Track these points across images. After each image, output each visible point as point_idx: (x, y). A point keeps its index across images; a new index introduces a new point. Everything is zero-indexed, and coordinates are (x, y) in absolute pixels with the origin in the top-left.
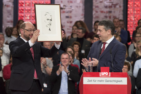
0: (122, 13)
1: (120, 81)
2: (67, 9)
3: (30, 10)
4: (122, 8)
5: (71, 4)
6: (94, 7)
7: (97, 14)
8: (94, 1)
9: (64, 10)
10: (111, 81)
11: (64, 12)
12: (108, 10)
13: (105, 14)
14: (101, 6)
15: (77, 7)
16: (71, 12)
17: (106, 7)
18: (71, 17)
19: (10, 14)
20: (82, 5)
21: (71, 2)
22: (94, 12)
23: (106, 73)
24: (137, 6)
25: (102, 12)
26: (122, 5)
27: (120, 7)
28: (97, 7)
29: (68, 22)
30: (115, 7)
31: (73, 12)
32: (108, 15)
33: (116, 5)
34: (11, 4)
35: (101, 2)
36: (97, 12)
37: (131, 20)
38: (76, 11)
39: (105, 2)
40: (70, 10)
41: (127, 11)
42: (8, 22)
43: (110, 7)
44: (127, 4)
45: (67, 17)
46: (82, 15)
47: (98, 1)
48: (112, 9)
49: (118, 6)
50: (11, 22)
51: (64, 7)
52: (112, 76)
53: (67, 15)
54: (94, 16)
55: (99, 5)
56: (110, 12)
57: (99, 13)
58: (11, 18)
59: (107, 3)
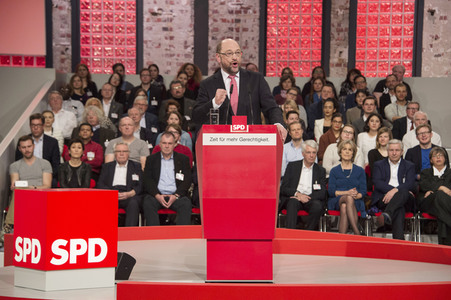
0: (257, 22)
1: (264, 140)
2: (164, 16)
3: (100, 16)
4: (258, 14)
5: (171, 7)
6: (210, 13)
7: (216, 25)
8: (210, 2)
9: (159, 17)
10: (249, 140)
11: (159, 20)
12: (234, 17)
13: (229, 25)
14: (223, 10)
15: (182, 11)
16: (171, 20)
17: (231, 12)
18: (171, 30)
19: (66, 23)
20: (190, 9)
21: (172, 3)
22: (210, 21)
23: (242, 127)
24: (283, 10)
25: (224, 21)
26: (257, 9)
27: (255, 12)
28: (216, 12)
29: (166, 38)
30: (246, 12)
31: (176, 21)
32: (233, 25)
33: (248, 8)
34: (67, 5)
35: (222, 4)
36: (215, 20)
37: (273, 35)
38: (180, 19)
39: (229, 4)
40: (170, 16)
41: (266, 19)
42: (63, 36)
43: (238, 12)
44: (266, 8)
45: (165, 29)
46: (190, 26)
47: (217, 3)
48: (241, 17)
49: (251, 11)
50: (68, 36)
51: (160, 12)
52: (251, 131)
53: (164, 25)
54: (211, 28)
55: (219, 8)
56: (238, 21)
57: (219, 22)
58: (67, 29)
59: (232, 6)
